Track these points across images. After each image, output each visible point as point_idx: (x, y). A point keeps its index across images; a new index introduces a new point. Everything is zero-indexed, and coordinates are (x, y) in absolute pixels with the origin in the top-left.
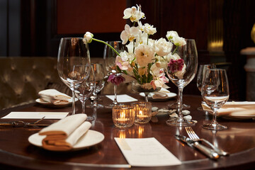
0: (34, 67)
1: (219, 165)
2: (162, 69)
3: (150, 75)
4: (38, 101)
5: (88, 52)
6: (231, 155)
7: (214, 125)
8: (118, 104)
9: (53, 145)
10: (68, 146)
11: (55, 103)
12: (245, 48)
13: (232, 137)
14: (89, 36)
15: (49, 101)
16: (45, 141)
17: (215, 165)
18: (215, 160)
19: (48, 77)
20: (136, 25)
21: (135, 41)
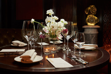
0: (8, 32)
1: (86, 66)
2: (60, 33)
3: (56, 35)
4: (12, 45)
5: (34, 26)
6: (90, 63)
7: (80, 53)
8: (43, 46)
9: (26, 61)
10: (32, 62)
11: (19, 45)
12: (84, 26)
13: (85, 57)
14: (33, 20)
15: (16, 45)
16: (22, 60)
17: (84, 67)
18: (84, 65)
19: (13, 36)
20: (51, 16)
21: (50, 22)
